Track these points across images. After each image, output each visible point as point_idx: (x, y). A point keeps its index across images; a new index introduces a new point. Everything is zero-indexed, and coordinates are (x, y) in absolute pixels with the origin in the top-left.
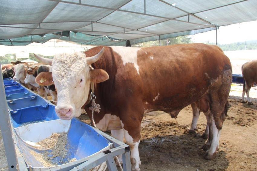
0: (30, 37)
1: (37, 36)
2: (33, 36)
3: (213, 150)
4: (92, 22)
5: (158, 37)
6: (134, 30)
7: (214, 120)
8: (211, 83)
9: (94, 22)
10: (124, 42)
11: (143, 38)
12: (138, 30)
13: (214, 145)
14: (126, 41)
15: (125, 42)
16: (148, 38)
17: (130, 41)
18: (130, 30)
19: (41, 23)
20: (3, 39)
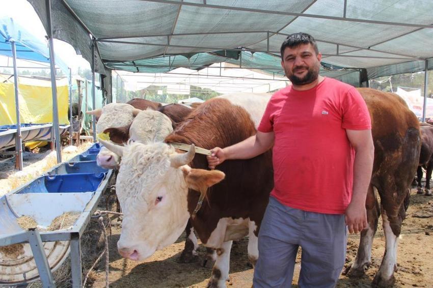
0: (167, 58)
1: (180, 56)
2: (172, 58)
3: (388, 271)
4: (268, 32)
5: (422, 63)
6: (361, 49)
7: (389, 221)
8: (385, 158)
9: (274, 33)
10: (356, 72)
11: (392, 66)
12: (371, 48)
13: (390, 262)
14: (361, 70)
15: (359, 72)
16: (402, 65)
17: (367, 70)
18: (353, 49)
19: (172, 34)
20: (122, 62)
